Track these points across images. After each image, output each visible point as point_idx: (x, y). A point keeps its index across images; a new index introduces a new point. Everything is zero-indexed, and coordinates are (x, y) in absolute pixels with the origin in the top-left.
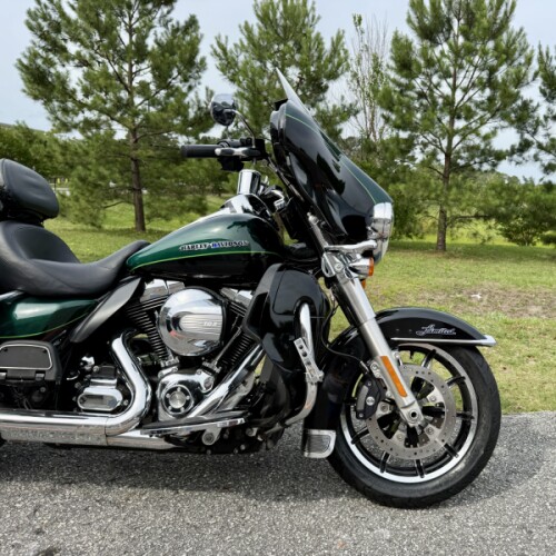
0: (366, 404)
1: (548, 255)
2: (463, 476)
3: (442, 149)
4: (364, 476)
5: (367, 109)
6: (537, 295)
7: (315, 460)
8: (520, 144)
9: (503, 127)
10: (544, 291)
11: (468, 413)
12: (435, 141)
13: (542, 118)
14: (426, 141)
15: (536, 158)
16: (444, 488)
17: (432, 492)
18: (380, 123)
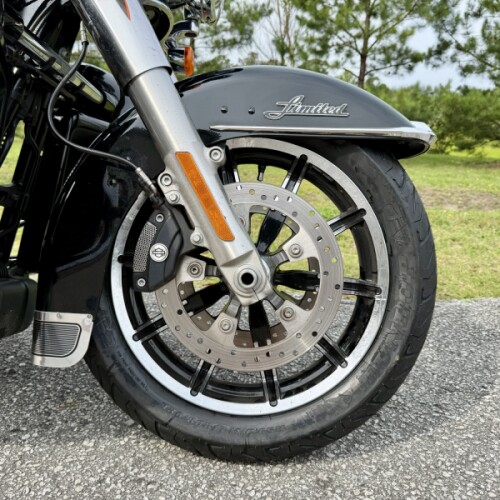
0: (149, 258)
1: (462, 161)
2: (355, 404)
3: (357, 50)
4: (155, 403)
5: (282, 10)
6: (453, 194)
7: (51, 370)
8: (438, 46)
9: (420, 27)
10: (459, 189)
11: (369, 282)
12: (351, 43)
13: (462, 16)
14: (341, 42)
15: (453, 59)
16: (316, 426)
17: (294, 434)
18: (294, 25)
